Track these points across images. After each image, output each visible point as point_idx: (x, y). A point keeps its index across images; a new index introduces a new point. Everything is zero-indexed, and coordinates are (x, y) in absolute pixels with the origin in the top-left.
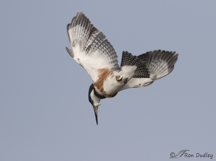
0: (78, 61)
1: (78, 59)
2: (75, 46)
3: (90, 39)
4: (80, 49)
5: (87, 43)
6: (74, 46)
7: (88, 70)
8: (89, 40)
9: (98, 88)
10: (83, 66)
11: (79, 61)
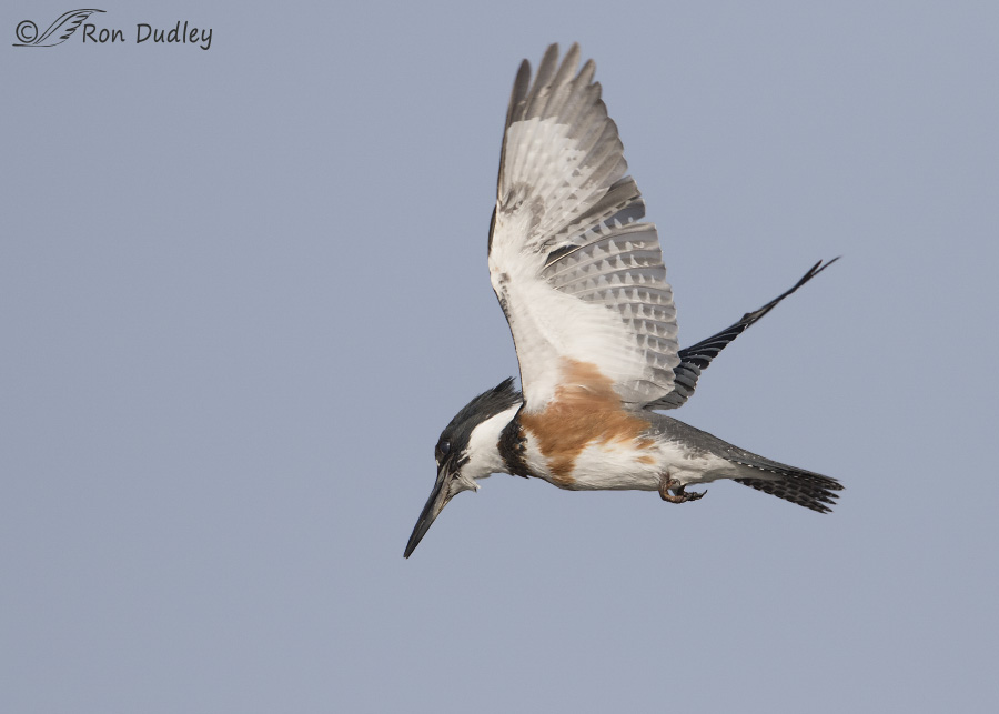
0: (501, 282)
1: (505, 277)
2: (515, 211)
3: (590, 219)
4: (529, 237)
5: (572, 229)
6: (508, 211)
7: (524, 340)
8: (585, 223)
9: (547, 451)
10: (509, 312)
11: (504, 284)
